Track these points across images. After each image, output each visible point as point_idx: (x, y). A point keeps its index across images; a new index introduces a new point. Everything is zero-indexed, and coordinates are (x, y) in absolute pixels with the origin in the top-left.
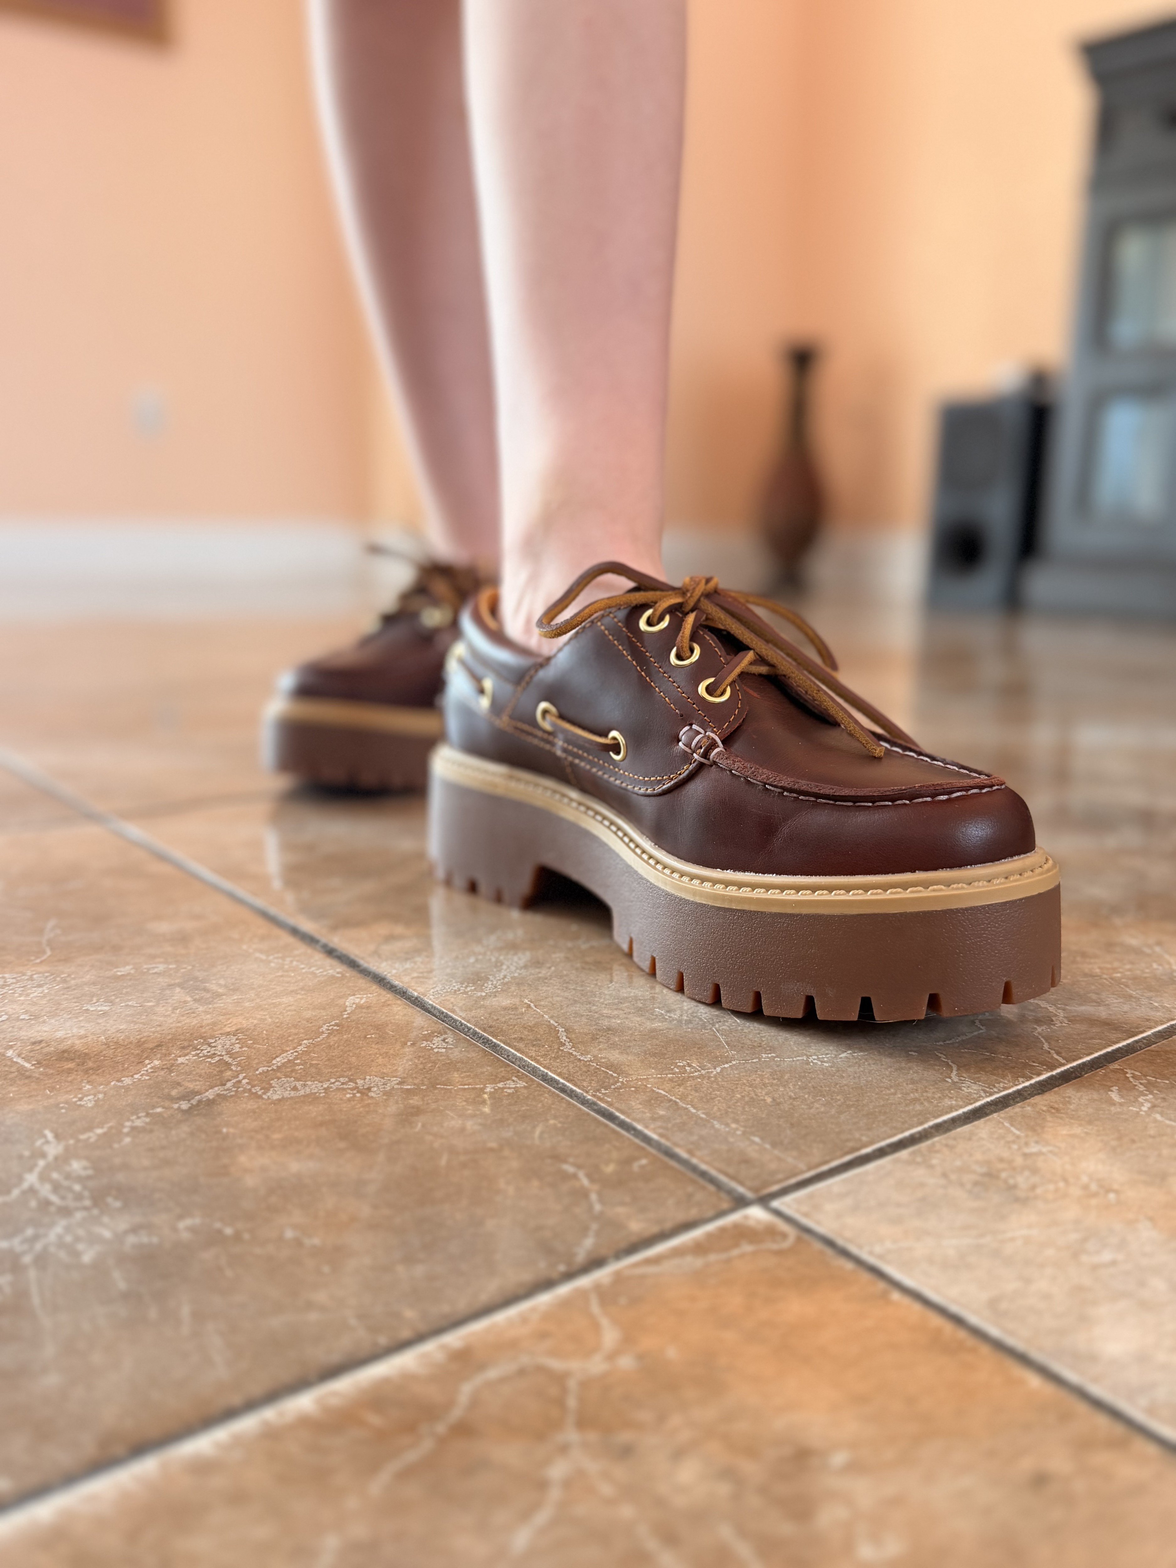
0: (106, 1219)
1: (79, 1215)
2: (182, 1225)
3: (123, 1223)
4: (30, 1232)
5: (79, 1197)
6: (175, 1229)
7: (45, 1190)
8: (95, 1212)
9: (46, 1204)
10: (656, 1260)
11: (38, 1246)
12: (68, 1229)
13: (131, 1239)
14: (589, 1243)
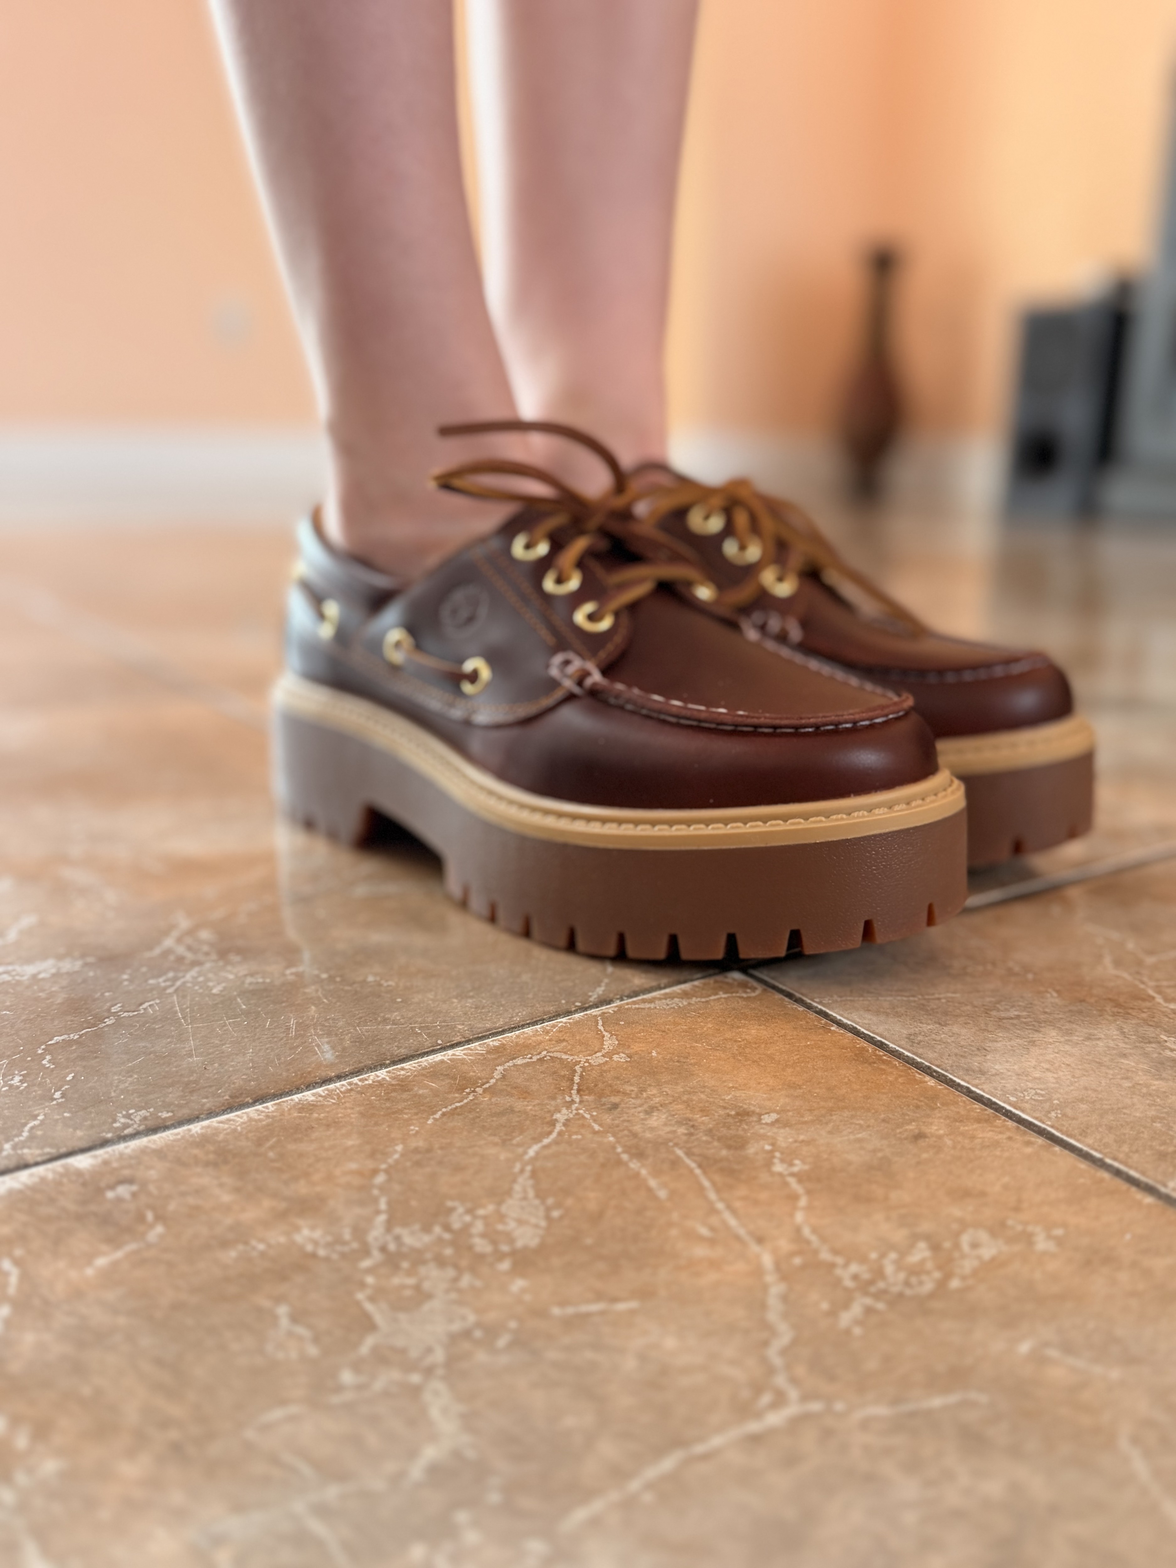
0: (229, 968)
1: (208, 965)
2: (288, 972)
3: (242, 970)
4: (171, 975)
5: (207, 954)
6: (284, 975)
7: (181, 950)
8: (221, 963)
9: (180, 959)
10: (651, 1001)
11: (178, 983)
12: (200, 974)
13: (249, 980)
14: (600, 990)
